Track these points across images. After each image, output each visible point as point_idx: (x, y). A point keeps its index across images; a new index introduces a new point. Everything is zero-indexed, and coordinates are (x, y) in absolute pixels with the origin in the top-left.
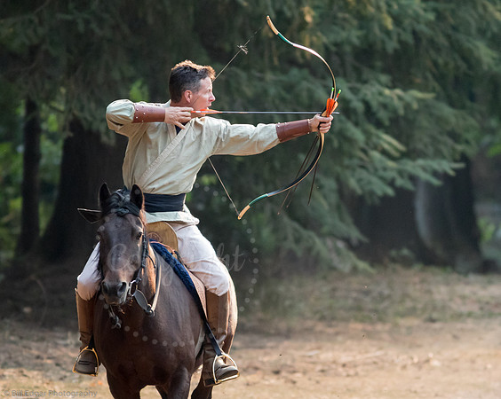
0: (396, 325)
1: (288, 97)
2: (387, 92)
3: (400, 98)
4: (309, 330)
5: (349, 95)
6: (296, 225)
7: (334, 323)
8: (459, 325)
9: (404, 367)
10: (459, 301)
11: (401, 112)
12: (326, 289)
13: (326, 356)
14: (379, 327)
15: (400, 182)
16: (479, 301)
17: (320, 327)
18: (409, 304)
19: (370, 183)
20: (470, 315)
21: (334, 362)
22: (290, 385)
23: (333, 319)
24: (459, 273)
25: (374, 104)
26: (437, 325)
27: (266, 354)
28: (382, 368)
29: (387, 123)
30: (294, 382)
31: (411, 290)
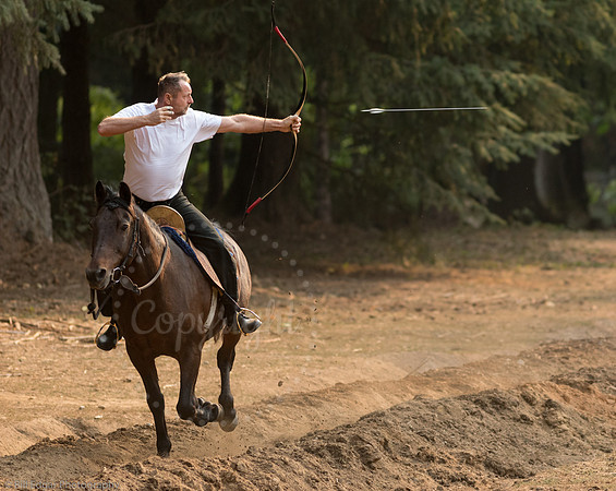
0: (517, 272)
1: (431, 80)
2: (514, 76)
3: (524, 82)
4: (446, 276)
5: (481, 78)
6: (437, 186)
7: (466, 270)
8: (570, 273)
9: (524, 307)
10: (570, 253)
11: (525, 93)
12: (460, 241)
13: (460, 297)
14: (504, 274)
15: (524, 150)
16: (587, 254)
17: (455, 272)
19: (498, 151)
20: (579, 264)
21: (466, 302)
22: (429, 320)
23: (466, 266)
24: (571, 229)
25: (504, 85)
26: (552, 273)
27: (410, 295)
28: (505, 308)
29: (513, 102)
30: (433, 319)
31: (530, 243)
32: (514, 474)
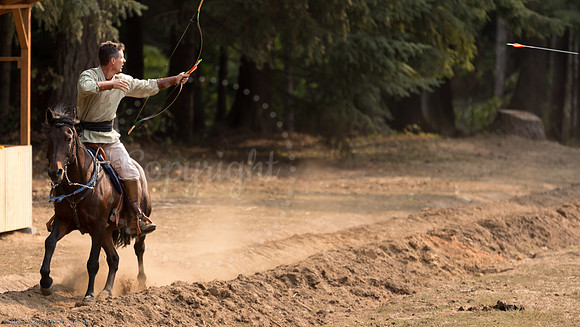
0: (409, 164)
1: (356, 45)
2: (407, 44)
3: (413, 48)
4: (365, 166)
5: (388, 46)
6: (359, 112)
8: (442, 165)
9: (413, 186)
10: (442, 152)
11: (414, 54)
13: (373, 180)
14: (400, 164)
15: (412, 90)
16: (452, 152)
17: (370, 164)
18: (416, 153)
19: (397, 90)
20: (447, 159)
21: (377, 183)
25: (400, 50)
26: (430, 165)
28: (401, 187)
32: (403, 292)
